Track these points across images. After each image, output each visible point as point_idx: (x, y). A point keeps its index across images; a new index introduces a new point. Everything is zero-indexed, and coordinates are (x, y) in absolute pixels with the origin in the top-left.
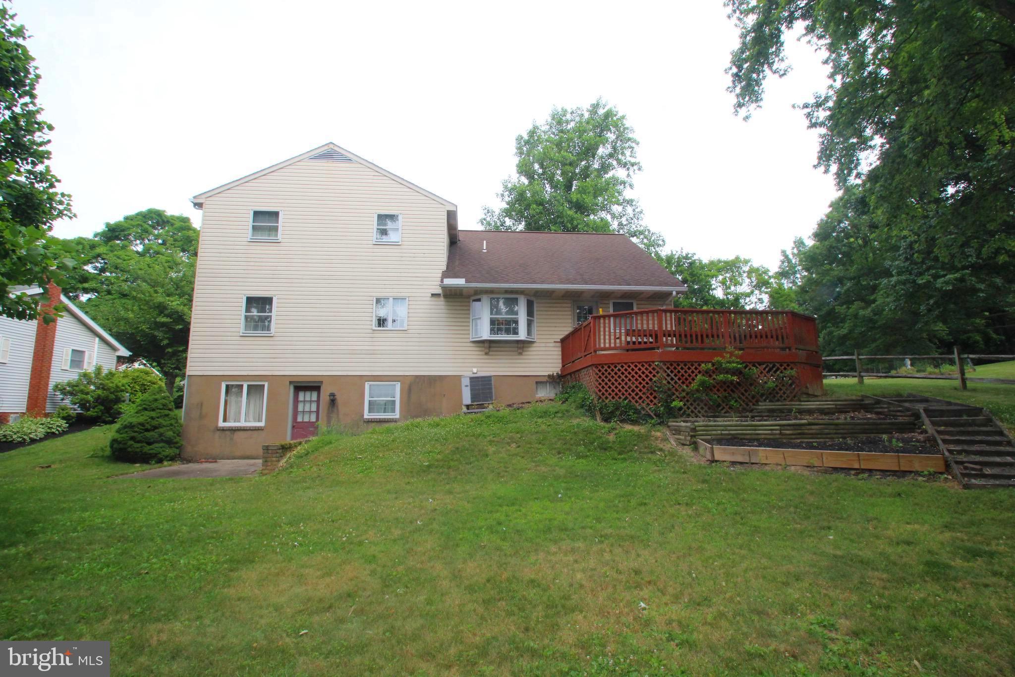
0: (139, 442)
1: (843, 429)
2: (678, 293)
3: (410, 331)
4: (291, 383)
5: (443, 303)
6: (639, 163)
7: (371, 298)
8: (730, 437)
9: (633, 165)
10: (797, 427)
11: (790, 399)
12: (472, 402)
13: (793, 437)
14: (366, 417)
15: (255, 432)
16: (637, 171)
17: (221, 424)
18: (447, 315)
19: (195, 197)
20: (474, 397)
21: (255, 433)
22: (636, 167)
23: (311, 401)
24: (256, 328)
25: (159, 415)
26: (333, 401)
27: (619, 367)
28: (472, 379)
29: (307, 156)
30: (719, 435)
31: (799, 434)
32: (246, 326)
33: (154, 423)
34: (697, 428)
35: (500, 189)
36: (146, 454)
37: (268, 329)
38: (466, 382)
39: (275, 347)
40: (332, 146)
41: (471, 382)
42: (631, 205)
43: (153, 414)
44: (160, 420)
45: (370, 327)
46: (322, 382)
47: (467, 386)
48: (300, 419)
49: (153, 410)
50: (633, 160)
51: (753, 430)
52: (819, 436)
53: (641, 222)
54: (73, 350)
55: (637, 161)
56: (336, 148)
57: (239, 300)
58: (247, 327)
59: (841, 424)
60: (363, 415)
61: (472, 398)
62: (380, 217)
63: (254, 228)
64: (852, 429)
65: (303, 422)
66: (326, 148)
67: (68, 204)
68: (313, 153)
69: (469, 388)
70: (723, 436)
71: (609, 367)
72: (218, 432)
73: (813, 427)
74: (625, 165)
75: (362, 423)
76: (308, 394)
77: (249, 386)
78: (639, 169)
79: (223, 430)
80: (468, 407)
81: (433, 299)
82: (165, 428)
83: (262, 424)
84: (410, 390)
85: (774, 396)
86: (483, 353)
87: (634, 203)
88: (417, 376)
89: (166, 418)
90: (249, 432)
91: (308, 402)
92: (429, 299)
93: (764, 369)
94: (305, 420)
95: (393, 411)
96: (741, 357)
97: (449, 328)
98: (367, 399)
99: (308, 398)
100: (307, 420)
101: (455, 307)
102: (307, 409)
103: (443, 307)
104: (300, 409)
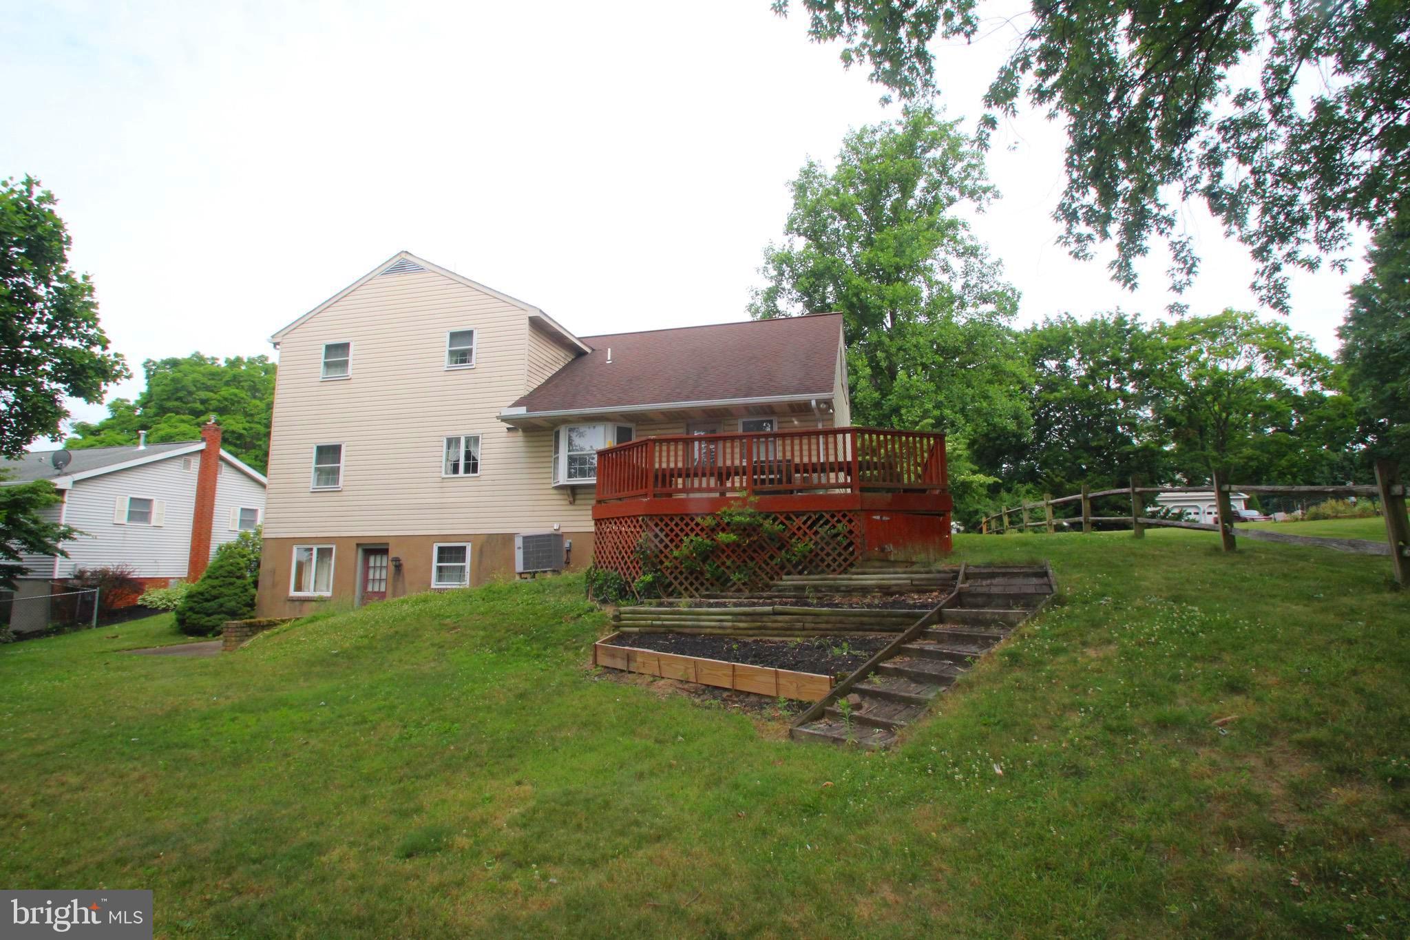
0: (198, 613)
1: (827, 622)
2: (818, 402)
3: (486, 478)
4: (358, 545)
5: (521, 439)
6: (994, 186)
7: (441, 439)
8: (662, 630)
9: (985, 191)
10: (757, 618)
11: (842, 569)
12: (525, 568)
13: (751, 632)
14: (433, 586)
15: (322, 603)
16: (992, 200)
17: (293, 593)
18: (522, 455)
19: (273, 337)
20: (526, 563)
21: (322, 605)
22: (989, 195)
23: (381, 567)
24: (327, 482)
25: (221, 583)
26: (398, 566)
27: (677, 519)
28: (527, 539)
29: (377, 272)
30: (648, 626)
31: (760, 628)
32: (318, 480)
33: (214, 592)
34: (623, 616)
35: (762, 262)
36: (203, 626)
37: (336, 481)
38: (519, 542)
39: (343, 503)
40: (403, 255)
41: (524, 542)
42: (976, 256)
43: (216, 582)
44: (222, 590)
45: (438, 474)
46: (388, 544)
47: (519, 548)
48: (369, 589)
49: (217, 578)
50: (984, 184)
51: (694, 620)
52: (788, 633)
53: (997, 278)
54: (242, 509)
55: (991, 185)
56: (409, 258)
57: (309, 450)
59: (825, 615)
60: (430, 585)
61: (524, 564)
62: (454, 336)
63: (327, 365)
64: (841, 622)
65: (373, 592)
66: (398, 258)
67: (123, 364)
68: (383, 268)
69: (522, 549)
70: (654, 629)
71: (682, 519)
72: (289, 603)
73: (780, 618)
74: (972, 194)
76: (378, 558)
77: (318, 549)
78: (996, 196)
79: (293, 600)
80: (520, 574)
81: (511, 434)
82: (226, 598)
83: (328, 594)
84: (481, 552)
85: (818, 566)
86: (567, 502)
87: (980, 252)
88: (489, 535)
89: (231, 587)
90: (317, 603)
91: (380, 569)
92: (505, 434)
93: (805, 523)
96: (757, 505)
97: (527, 471)
98: (435, 564)
99: (378, 564)
100: (376, 589)
101: (536, 444)
102: (377, 577)
103: (521, 444)
104: (371, 577)
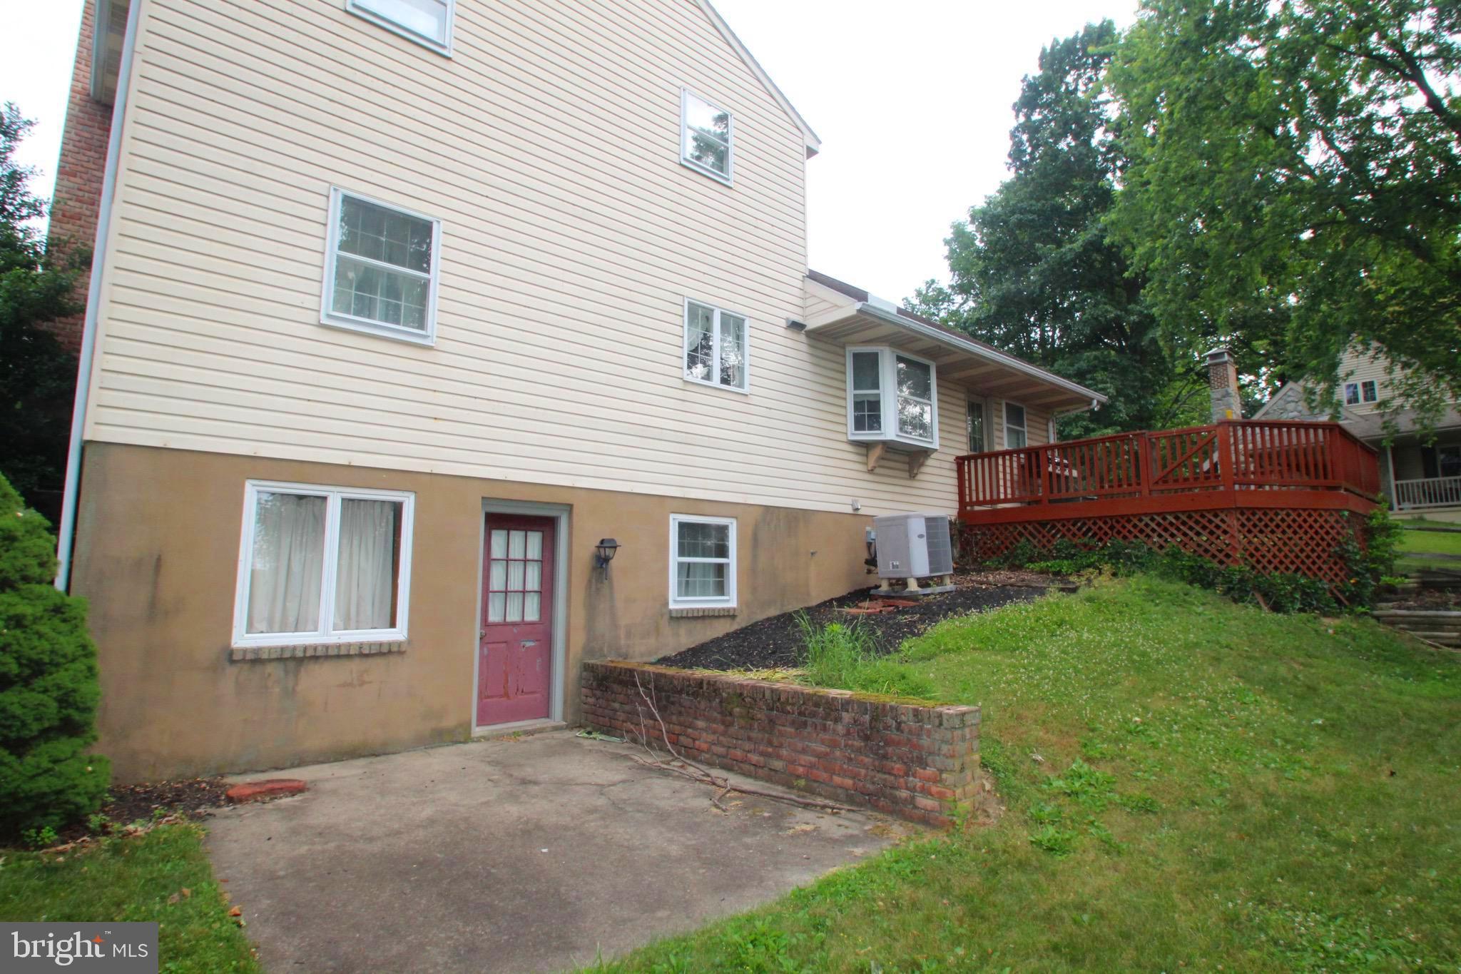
3: (754, 400)
4: (485, 500)
5: (804, 347)
7: (678, 300)
12: (931, 571)
14: (672, 606)
15: (380, 661)
17: (240, 639)
21: (378, 664)
23: (525, 561)
24: (364, 308)
26: (605, 563)
28: (930, 524)
37: (423, 319)
38: (918, 527)
39: (437, 384)
41: (928, 527)
45: (677, 372)
46: (569, 506)
47: (921, 536)
48: (494, 617)
57: (316, 199)
58: (341, 302)
60: (667, 604)
61: (931, 563)
65: (505, 624)
69: (924, 540)
72: (232, 671)
75: (664, 622)
76: (517, 537)
77: (346, 503)
79: (256, 659)
81: (789, 334)
83: (399, 634)
84: (755, 539)
88: (767, 508)
90: (356, 665)
91: (522, 565)
92: (782, 331)
94: (509, 619)
95: (721, 589)
97: (815, 405)
98: (674, 559)
99: (516, 552)
100: (513, 616)
101: (823, 363)
102: (515, 584)
103: (805, 357)
104: (497, 582)
